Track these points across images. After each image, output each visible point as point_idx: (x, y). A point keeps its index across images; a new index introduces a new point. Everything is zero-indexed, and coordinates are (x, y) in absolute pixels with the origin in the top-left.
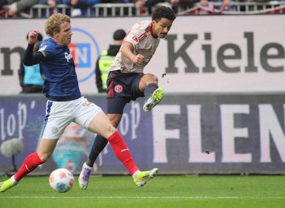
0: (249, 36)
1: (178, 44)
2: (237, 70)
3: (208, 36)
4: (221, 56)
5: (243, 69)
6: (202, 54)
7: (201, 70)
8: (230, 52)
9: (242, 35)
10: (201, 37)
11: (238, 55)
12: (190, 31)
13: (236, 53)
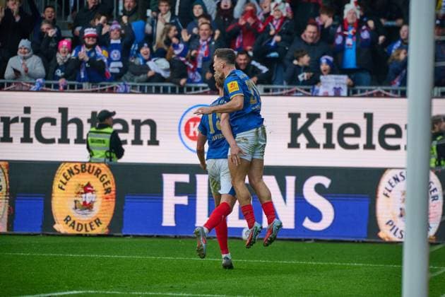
0: (369, 117)
1: (301, 122)
2: (356, 147)
3: (330, 115)
4: (341, 135)
5: (361, 146)
6: (324, 131)
7: (321, 146)
8: (350, 131)
9: (362, 116)
10: (324, 116)
11: (357, 134)
12: (313, 111)
13: (356, 131)
